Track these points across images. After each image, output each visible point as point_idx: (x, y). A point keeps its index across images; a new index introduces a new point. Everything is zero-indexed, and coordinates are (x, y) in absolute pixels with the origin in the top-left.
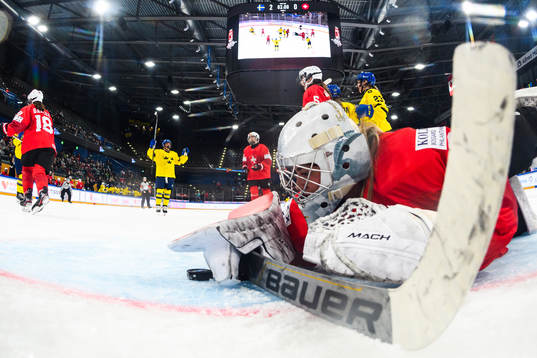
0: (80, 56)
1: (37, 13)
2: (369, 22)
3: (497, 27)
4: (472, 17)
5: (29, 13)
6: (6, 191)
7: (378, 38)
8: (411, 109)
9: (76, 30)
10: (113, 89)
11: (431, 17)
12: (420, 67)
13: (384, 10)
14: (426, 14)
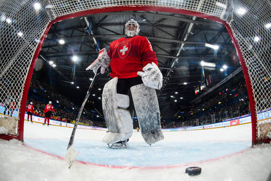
0: (67, 75)
1: (52, 60)
2: (168, 68)
3: (213, 71)
4: (204, 67)
5: (50, 60)
6: (40, 122)
7: (171, 73)
8: (182, 98)
9: (66, 66)
10: (78, 87)
11: (190, 66)
12: (185, 83)
13: (174, 63)
14: (188, 65)
